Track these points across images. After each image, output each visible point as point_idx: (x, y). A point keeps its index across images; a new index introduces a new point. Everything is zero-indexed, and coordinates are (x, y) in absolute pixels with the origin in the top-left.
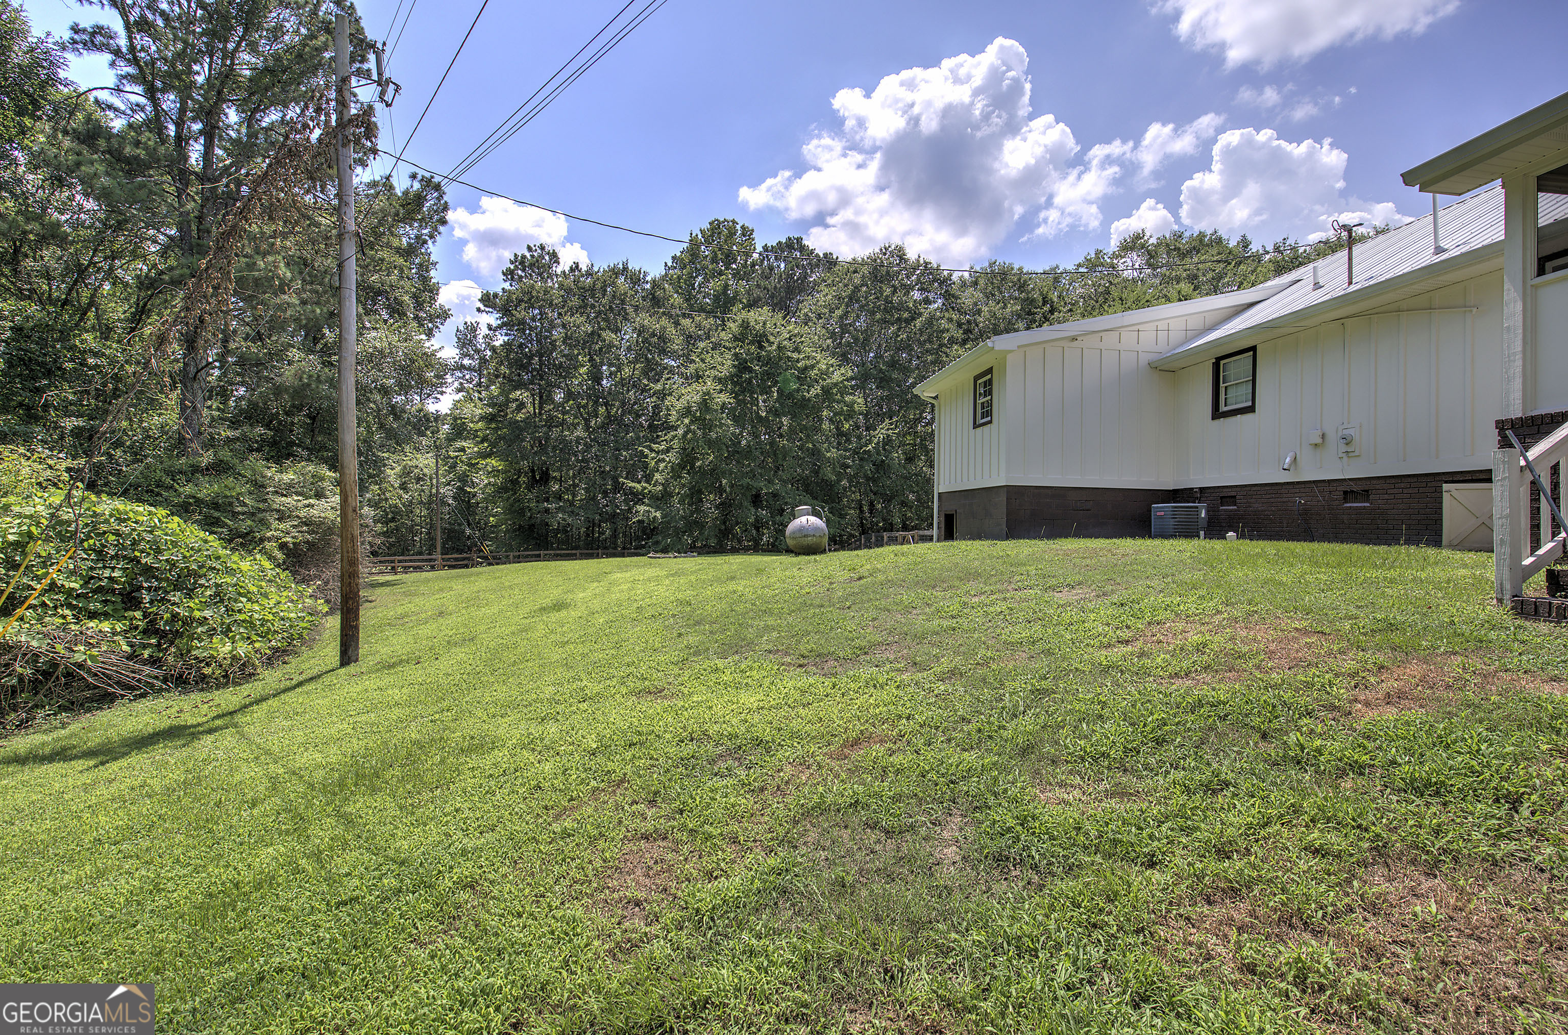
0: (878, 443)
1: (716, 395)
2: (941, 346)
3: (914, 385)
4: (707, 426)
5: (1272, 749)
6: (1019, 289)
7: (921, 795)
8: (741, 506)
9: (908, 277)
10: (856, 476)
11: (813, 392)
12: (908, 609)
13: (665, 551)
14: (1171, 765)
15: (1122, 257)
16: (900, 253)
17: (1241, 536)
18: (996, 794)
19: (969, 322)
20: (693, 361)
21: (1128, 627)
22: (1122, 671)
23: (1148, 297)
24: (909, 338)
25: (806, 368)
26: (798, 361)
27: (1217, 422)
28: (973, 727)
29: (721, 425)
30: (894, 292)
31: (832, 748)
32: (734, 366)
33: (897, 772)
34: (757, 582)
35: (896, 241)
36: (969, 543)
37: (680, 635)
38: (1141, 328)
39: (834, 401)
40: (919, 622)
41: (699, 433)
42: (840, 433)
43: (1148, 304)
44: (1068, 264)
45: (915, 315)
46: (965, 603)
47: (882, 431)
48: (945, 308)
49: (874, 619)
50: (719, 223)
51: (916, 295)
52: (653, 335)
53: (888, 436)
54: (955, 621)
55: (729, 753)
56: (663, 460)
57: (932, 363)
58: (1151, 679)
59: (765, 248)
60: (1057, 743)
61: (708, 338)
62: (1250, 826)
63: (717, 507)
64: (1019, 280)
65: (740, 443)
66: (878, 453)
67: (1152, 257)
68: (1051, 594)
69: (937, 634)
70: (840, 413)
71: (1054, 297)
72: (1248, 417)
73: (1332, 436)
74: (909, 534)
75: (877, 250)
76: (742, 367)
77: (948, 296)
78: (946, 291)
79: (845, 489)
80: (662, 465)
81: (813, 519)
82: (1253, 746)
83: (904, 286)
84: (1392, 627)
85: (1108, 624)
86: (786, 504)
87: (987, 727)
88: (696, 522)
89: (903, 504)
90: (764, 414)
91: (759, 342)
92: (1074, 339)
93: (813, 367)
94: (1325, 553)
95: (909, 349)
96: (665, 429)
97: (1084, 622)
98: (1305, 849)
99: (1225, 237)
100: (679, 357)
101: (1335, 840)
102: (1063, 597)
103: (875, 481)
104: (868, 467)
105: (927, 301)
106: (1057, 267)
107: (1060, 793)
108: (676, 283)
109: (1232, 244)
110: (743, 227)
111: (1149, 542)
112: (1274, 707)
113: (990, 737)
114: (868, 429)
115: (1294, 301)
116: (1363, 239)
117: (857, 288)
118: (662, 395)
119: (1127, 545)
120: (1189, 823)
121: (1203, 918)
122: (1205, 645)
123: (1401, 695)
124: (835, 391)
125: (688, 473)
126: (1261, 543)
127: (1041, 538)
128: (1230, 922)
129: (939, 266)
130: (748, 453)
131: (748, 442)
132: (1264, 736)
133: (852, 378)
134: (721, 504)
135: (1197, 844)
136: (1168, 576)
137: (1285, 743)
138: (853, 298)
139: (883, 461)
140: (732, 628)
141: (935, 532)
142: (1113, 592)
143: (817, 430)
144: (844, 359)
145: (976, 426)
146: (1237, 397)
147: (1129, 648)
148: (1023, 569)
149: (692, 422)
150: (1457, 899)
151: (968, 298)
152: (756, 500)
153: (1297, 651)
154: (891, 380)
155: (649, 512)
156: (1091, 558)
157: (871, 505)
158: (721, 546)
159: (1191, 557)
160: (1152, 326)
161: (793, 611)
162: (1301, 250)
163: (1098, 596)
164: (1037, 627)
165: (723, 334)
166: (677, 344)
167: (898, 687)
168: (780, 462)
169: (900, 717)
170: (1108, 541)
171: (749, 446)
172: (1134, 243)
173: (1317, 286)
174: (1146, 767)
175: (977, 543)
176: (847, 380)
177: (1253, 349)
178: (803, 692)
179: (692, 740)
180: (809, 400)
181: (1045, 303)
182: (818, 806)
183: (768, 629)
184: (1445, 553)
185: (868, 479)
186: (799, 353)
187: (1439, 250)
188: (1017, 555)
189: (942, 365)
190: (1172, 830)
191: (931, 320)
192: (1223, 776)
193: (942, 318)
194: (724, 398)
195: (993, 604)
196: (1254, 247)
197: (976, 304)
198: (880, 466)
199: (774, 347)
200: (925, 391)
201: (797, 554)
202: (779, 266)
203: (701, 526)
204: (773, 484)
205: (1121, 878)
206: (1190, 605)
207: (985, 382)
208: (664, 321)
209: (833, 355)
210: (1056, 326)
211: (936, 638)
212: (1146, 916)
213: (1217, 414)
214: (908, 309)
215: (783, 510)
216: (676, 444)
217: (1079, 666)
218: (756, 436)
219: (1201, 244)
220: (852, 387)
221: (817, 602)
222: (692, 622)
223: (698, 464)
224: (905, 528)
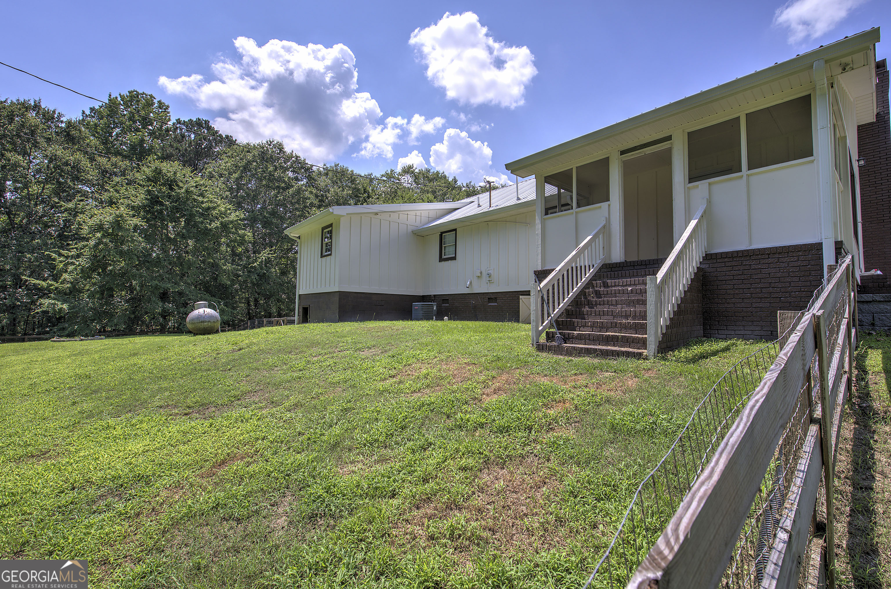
0: (262, 262)
1: (128, 218)
2: (305, 207)
3: (286, 228)
4: (118, 241)
5: (450, 423)
6: (351, 182)
7: (265, 488)
8: (149, 301)
9: (285, 163)
10: (245, 282)
11: (214, 225)
12: (271, 368)
13: (71, 335)
14: (408, 439)
15: (403, 176)
16: (280, 147)
17: (450, 319)
18: (314, 477)
19: (322, 195)
20: (106, 190)
21: (395, 368)
22: (390, 393)
23: (414, 198)
24: (284, 200)
25: (209, 208)
26: (202, 202)
27: (441, 263)
28: (305, 437)
29: (133, 241)
30: (276, 170)
31: (204, 470)
32: (146, 199)
33: (251, 477)
34: (157, 356)
35: (277, 139)
36: (316, 324)
37: (74, 403)
38: (409, 213)
39: (230, 232)
40: (279, 375)
41: (111, 245)
42: (234, 254)
43: (414, 201)
44: (378, 173)
45: (289, 186)
46: (309, 361)
47: (264, 255)
48: (307, 185)
49: (247, 376)
50: (138, 94)
51: (291, 174)
52: (67, 164)
53: (269, 258)
54: (301, 373)
55: (111, 492)
56: (73, 264)
57: (299, 216)
58: (403, 395)
59: (179, 121)
60: (353, 438)
61: (123, 174)
62: (438, 463)
63: (127, 301)
64: (351, 177)
65: (151, 255)
66: (262, 268)
67: (416, 178)
68: (358, 353)
69: (289, 381)
70: (235, 241)
71: (370, 189)
72: (454, 261)
73: (484, 274)
74: (281, 320)
75: (264, 142)
76: (154, 200)
77: (310, 178)
78: (309, 175)
79: (237, 291)
80: (71, 268)
81: (209, 311)
82: (443, 423)
83: (282, 167)
84: (499, 359)
85: (385, 368)
86: (190, 299)
87: (313, 436)
88: (106, 313)
89: (279, 300)
90: (172, 237)
91: (170, 185)
92: (377, 214)
93: (214, 208)
94: (480, 326)
95: (284, 206)
96: (76, 239)
97: (373, 367)
98: (459, 469)
99: (447, 176)
100: (94, 186)
101: (471, 462)
102: (363, 355)
103: (258, 285)
104: (254, 277)
105: (297, 179)
106: (372, 174)
107: (351, 467)
108: (94, 129)
109: (450, 179)
110: (160, 102)
111: (410, 323)
112: (453, 401)
113: (315, 442)
114: (254, 253)
115: (471, 210)
116: (495, 188)
117: (249, 163)
118: (75, 212)
119: (399, 324)
120: (412, 468)
121: (414, 517)
122: (428, 374)
123: (499, 389)
124: (231, 226)
125: (99, 274)
126: (457, 322)
127: (357, 321)
128: (425, 515)
129: (305, 160)
130: (158, 262)
131: (158, 254)
132: (448, 417)
133: (243, 220)
134: (132, 299)
135: (415, 479)
136: (416, 340)
137: (456, 419)
138: (246, 168)
139: (264, 274)
140: (128, 392)
141: (296, 318)
142: (390, 350)
143: (217, 251)
144: (239, 206)
145: (322, 256)
146: (449, 252)
147: (395, 380)
148: (343, 340)
149: (104, 236)
150: (510, 477)
151: (322, 182)
152: (164, 296)
153: (465, 373)
154: (272, 223)
155: (54, 304)
156: (381, 332)
157: (256, 300)
158: (131, 330)
159: (427, 330)
160: (413, 213)
161: (185, 375)
162: (476, 188)
163: (382, 353)
164: (349, 372)
165: (137, 175)
166: (92, 174)
167: (259, 419)
168: (185, 270)
169: (258, 439)
170: (390, 322)
171: (158, 258)
172: (408, 170)
173: (479, 206)
174: (397, 443)
175: (321, 324)
176: (240, 220)
177: (455, 230)
178: (185, 433)
179: (73, 489)
180: (210, 230)
181: (365, 192)
182: (186, 515)
183: (161, 390)
184: (520, 325)
185: (254, 284)
186: (204, 197)
187: (518, 199)
188: (342, 331)
189: (305, 217)
190: (404, 474)
191: (299, 191)
192: (429, 440)
193: (306, 191)
194: (136, 221)
195: (325, 360)
196: (459, 183)
197: (326, 186)
198: (262, 277)
199: (183, 190)
200: (292, 232)
201: (195, 334)
202: (189, 136)
203: (111, 316)
204: (179, 285)
205: (377, 508)
206: (424, 355)
207: (328, 231)
208: (78, 155)
209: (230, 202)
210: (370, 206)
211: (288, 385)
212: (387, 526)
213: (441, 259)
214: (284, 182)
215: (187, 304)
216: (87, 252)
217: (368, 392)
218: (165, 251)
219: (439, 177)
220: (244, 225)
221: (206, 367)
222: (89, 391)
223: (110, 268)
224: (280, 315)
